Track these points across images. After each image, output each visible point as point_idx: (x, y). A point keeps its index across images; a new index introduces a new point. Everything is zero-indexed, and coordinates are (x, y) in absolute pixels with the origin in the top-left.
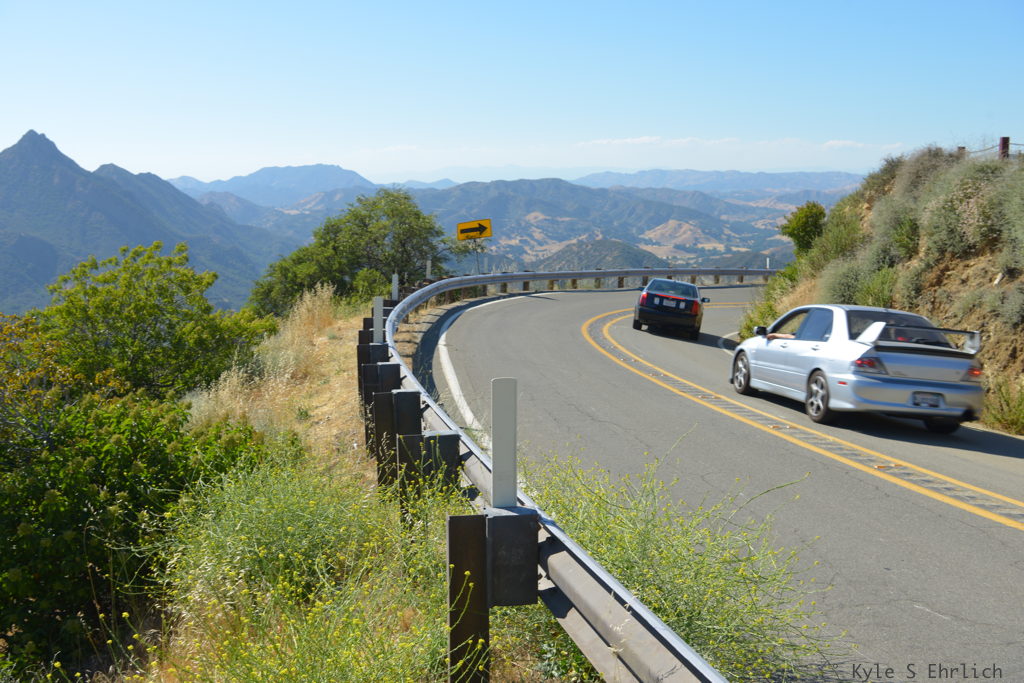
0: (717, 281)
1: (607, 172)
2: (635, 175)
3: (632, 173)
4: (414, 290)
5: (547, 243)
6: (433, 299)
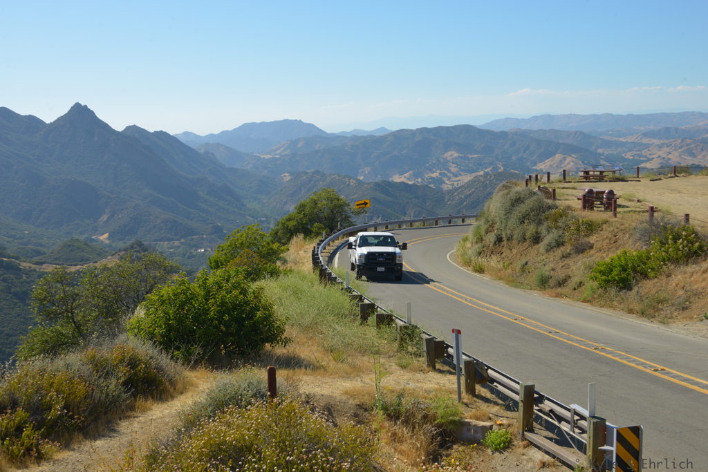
1: (507, 118)
2: (529, 120)
5: (461, 175)
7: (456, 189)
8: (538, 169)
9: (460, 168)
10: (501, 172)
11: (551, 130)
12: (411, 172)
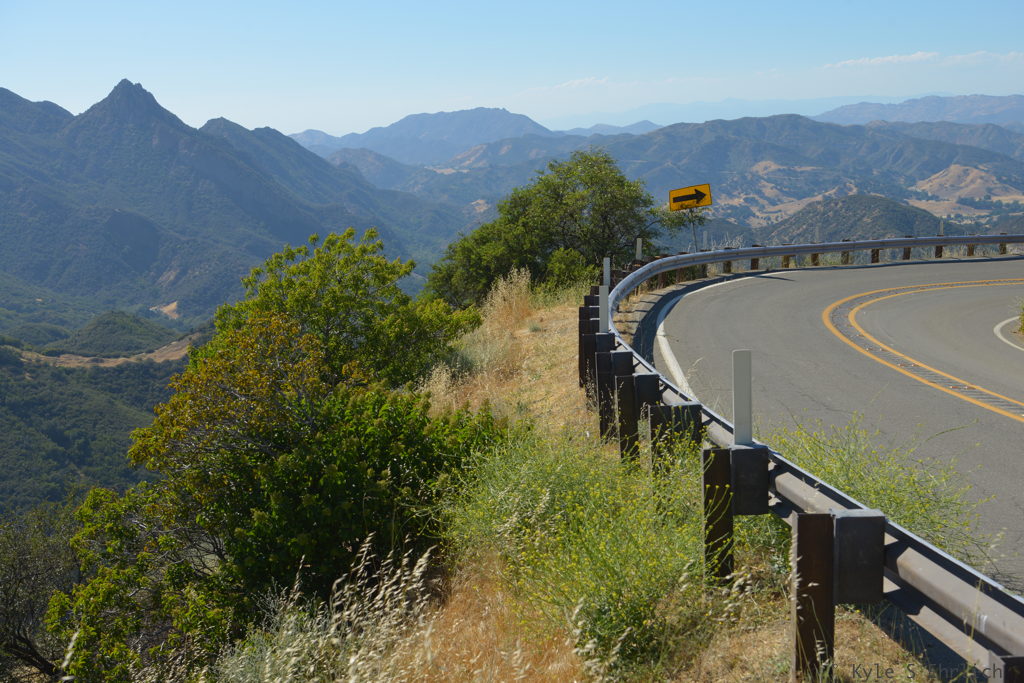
0: (971, 252)
1: (863, 105)
2: (901, 106)
3: (897, 103)
4: (625, 275)
5: (782, 202)
6: (645, 284)
7: (775, 227)
8: (919, 190)
9: (781, 190)
10: (851, 197)
11: (943, 124)
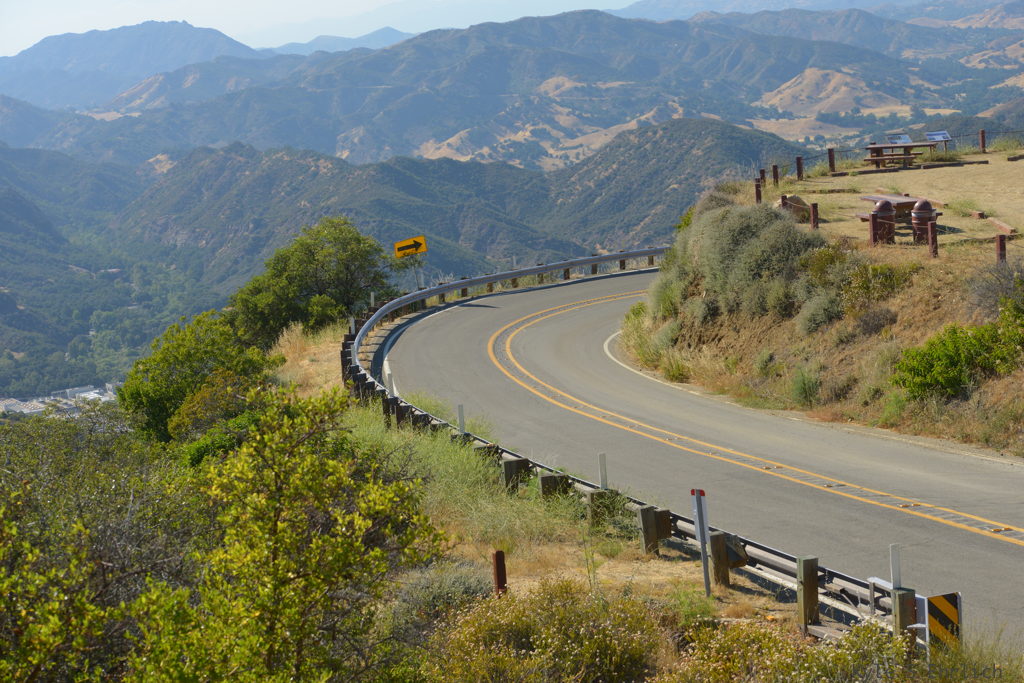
7: (574, 168)
8: (767, 107)
9: (580, 116)
10: (679, 121)
11: (791, 13)
12: (463, 133)
